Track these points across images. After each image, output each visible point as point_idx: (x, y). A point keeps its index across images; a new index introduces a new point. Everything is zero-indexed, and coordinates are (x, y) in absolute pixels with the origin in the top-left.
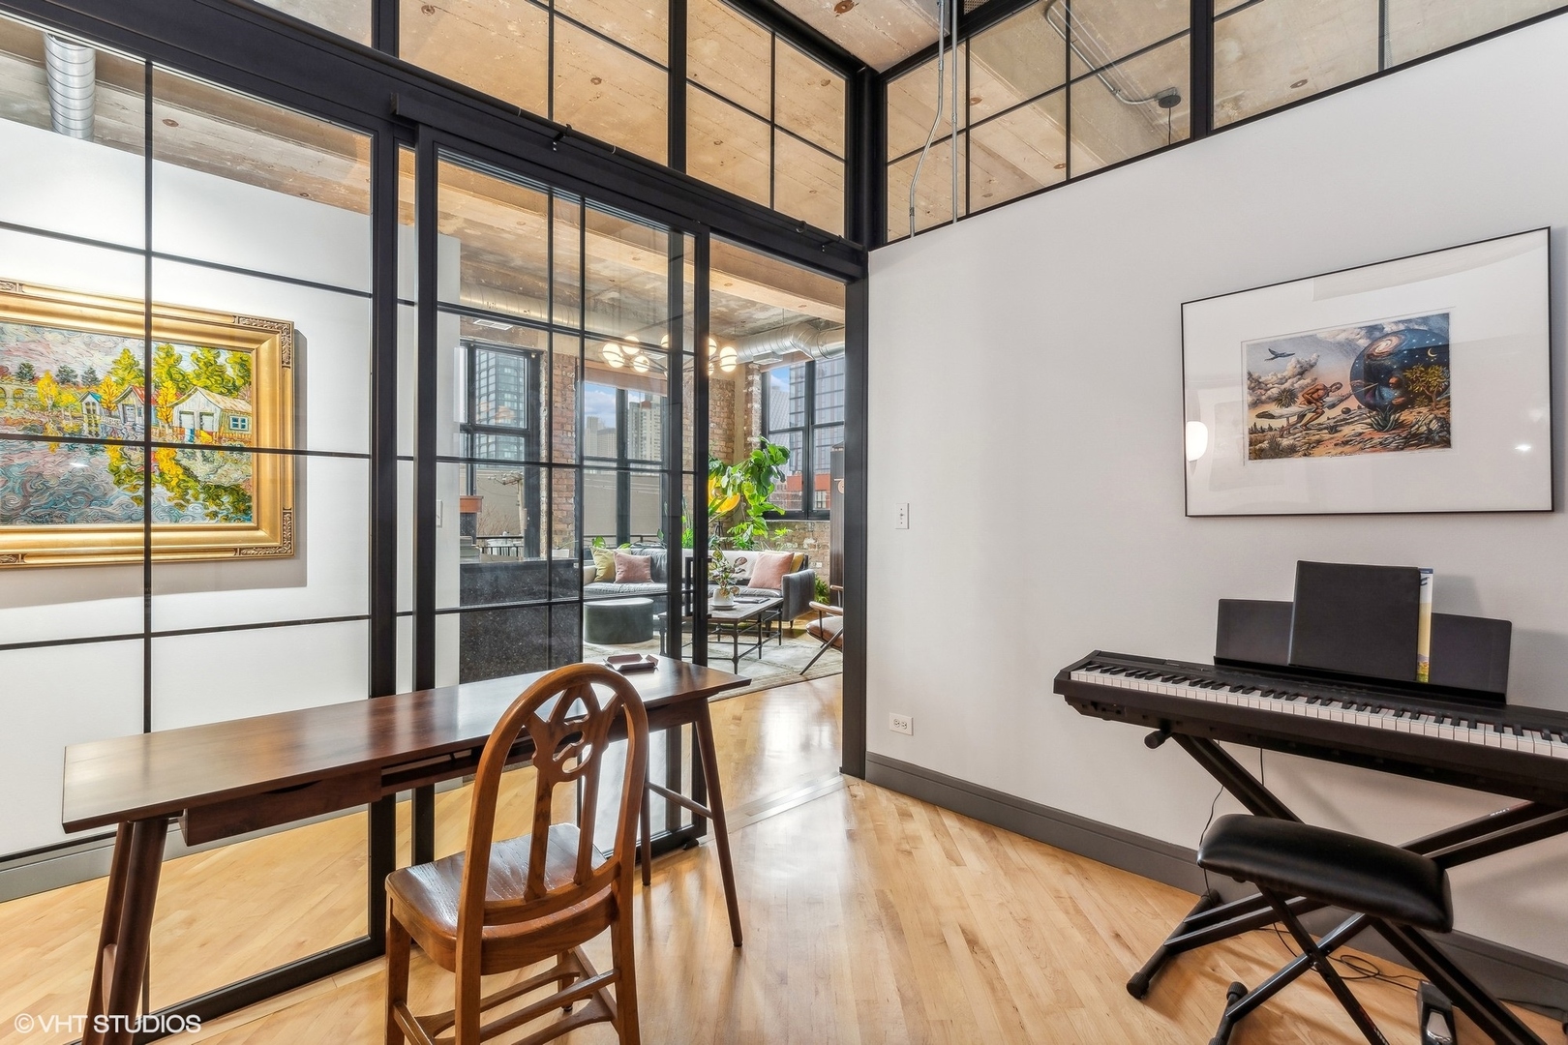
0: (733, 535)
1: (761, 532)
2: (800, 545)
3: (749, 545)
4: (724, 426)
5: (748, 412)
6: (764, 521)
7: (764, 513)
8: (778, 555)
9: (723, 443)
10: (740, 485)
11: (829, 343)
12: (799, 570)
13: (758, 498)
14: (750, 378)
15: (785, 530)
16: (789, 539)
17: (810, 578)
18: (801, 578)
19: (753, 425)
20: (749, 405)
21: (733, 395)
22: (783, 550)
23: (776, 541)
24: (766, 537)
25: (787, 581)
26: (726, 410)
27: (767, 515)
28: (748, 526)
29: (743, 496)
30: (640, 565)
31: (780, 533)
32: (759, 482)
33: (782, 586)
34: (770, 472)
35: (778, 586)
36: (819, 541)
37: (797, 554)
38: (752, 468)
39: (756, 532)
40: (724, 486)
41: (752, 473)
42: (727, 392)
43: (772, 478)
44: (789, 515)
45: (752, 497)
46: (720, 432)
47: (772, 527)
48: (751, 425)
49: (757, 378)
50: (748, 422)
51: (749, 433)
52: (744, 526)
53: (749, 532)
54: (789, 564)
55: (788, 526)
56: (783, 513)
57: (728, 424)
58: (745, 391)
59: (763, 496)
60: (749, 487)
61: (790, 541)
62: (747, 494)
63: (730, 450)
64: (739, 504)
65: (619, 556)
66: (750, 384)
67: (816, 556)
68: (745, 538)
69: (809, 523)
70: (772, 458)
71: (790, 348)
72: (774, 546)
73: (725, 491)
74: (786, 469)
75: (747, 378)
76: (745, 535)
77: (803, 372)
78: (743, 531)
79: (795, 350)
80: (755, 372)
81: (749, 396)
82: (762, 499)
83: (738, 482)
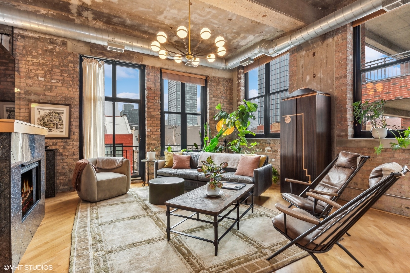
0: (230, 145)
1: (244, 144)
2: (263, 150)
3: (238, 151)
4: (228, 98)
5: (239, 91)
6: (245, 139)
7: (246, 135)
8: (253, 156)
9: (228, 106)
10: (234, 122)
11: (279, 44)
12: (264, 165)
13: (243, 128)
14: (239, 76)
15: (256, 143)
16: (258, 147)
17: (270, 169)
18: (265, 170)
19: (241, 97)
20: (239, 88)
21: (232, 85)
22: (255, 153)
23: (251, 148)
24: (247, 146)
25: (257, 173)
26: (229, 91)
27: (247, 136)
28: (238, 141)
29: (235, 128)
30: (185, 160)
31: (253, 144)
32: (243, 121)
33: (253, 174)
34: (248, 115)
35: (251, 175)
36: (273, 148)
37: (263, 156)
38: (239, 114)
39: (242, 144)
40: (227, 123)
41: (239, 116)
42: (229, 83)
43: (249, 119)
44: (258, 136)
45: (240, 128)
46: (227, 100)
47: (249, 142)
48: (240, 97)
49: (243, 76)
50: (239, 96)
51: (239, 100)
52: (236, 141)
53: (238, 144)
54: (258, 163)
55: (257, 141)
56: (254, 135)
57: (230, 97)
58: (237, 82)
59: (245, 127)
60: (238, 123)
61: (258, 148)
62: (237, 126)
63: (231, 109)
64: (234, 131)
65: (175, 156)
66: (239, 79)
67: (272, 156)
68: (237, 147)
69: (268, 140)
70: (249, 109)
71: (258, 54)
72: (250, 151)
73: (227, 125)
74: (256, 114)
75: (238, 76)
76: (236, 146)
77: (263, 72)
78: (236, 144)
79: (260, 55)
80: (242, 73)
81: (239, 84)
82: (245, 129)
83: (233, 121)
